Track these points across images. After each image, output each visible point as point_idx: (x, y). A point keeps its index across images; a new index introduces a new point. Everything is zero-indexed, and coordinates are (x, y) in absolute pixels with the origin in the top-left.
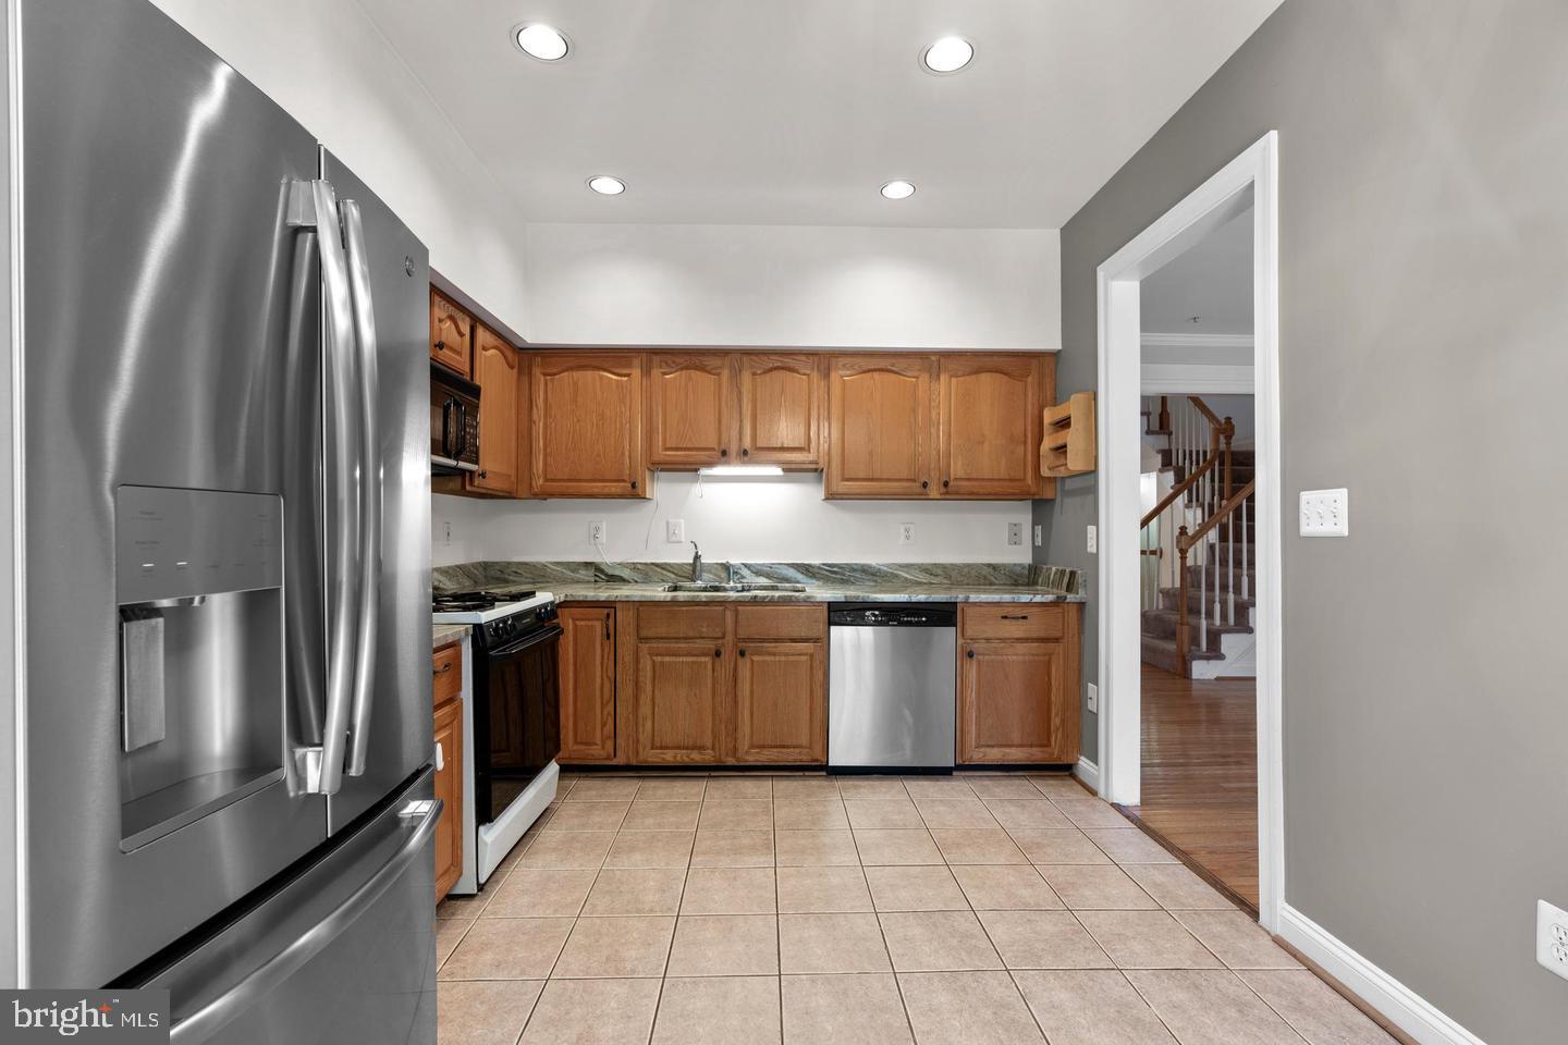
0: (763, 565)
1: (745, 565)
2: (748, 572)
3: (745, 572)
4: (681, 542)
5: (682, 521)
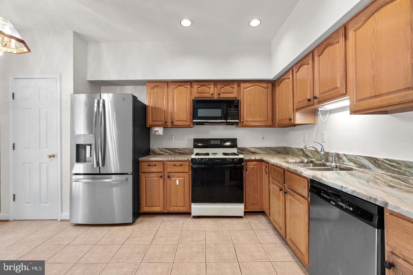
0: (352, 156)
1: (345, 155)
2: (346, 159)
3: (344, 158)
4: (325, 142)
5: (326, 132)
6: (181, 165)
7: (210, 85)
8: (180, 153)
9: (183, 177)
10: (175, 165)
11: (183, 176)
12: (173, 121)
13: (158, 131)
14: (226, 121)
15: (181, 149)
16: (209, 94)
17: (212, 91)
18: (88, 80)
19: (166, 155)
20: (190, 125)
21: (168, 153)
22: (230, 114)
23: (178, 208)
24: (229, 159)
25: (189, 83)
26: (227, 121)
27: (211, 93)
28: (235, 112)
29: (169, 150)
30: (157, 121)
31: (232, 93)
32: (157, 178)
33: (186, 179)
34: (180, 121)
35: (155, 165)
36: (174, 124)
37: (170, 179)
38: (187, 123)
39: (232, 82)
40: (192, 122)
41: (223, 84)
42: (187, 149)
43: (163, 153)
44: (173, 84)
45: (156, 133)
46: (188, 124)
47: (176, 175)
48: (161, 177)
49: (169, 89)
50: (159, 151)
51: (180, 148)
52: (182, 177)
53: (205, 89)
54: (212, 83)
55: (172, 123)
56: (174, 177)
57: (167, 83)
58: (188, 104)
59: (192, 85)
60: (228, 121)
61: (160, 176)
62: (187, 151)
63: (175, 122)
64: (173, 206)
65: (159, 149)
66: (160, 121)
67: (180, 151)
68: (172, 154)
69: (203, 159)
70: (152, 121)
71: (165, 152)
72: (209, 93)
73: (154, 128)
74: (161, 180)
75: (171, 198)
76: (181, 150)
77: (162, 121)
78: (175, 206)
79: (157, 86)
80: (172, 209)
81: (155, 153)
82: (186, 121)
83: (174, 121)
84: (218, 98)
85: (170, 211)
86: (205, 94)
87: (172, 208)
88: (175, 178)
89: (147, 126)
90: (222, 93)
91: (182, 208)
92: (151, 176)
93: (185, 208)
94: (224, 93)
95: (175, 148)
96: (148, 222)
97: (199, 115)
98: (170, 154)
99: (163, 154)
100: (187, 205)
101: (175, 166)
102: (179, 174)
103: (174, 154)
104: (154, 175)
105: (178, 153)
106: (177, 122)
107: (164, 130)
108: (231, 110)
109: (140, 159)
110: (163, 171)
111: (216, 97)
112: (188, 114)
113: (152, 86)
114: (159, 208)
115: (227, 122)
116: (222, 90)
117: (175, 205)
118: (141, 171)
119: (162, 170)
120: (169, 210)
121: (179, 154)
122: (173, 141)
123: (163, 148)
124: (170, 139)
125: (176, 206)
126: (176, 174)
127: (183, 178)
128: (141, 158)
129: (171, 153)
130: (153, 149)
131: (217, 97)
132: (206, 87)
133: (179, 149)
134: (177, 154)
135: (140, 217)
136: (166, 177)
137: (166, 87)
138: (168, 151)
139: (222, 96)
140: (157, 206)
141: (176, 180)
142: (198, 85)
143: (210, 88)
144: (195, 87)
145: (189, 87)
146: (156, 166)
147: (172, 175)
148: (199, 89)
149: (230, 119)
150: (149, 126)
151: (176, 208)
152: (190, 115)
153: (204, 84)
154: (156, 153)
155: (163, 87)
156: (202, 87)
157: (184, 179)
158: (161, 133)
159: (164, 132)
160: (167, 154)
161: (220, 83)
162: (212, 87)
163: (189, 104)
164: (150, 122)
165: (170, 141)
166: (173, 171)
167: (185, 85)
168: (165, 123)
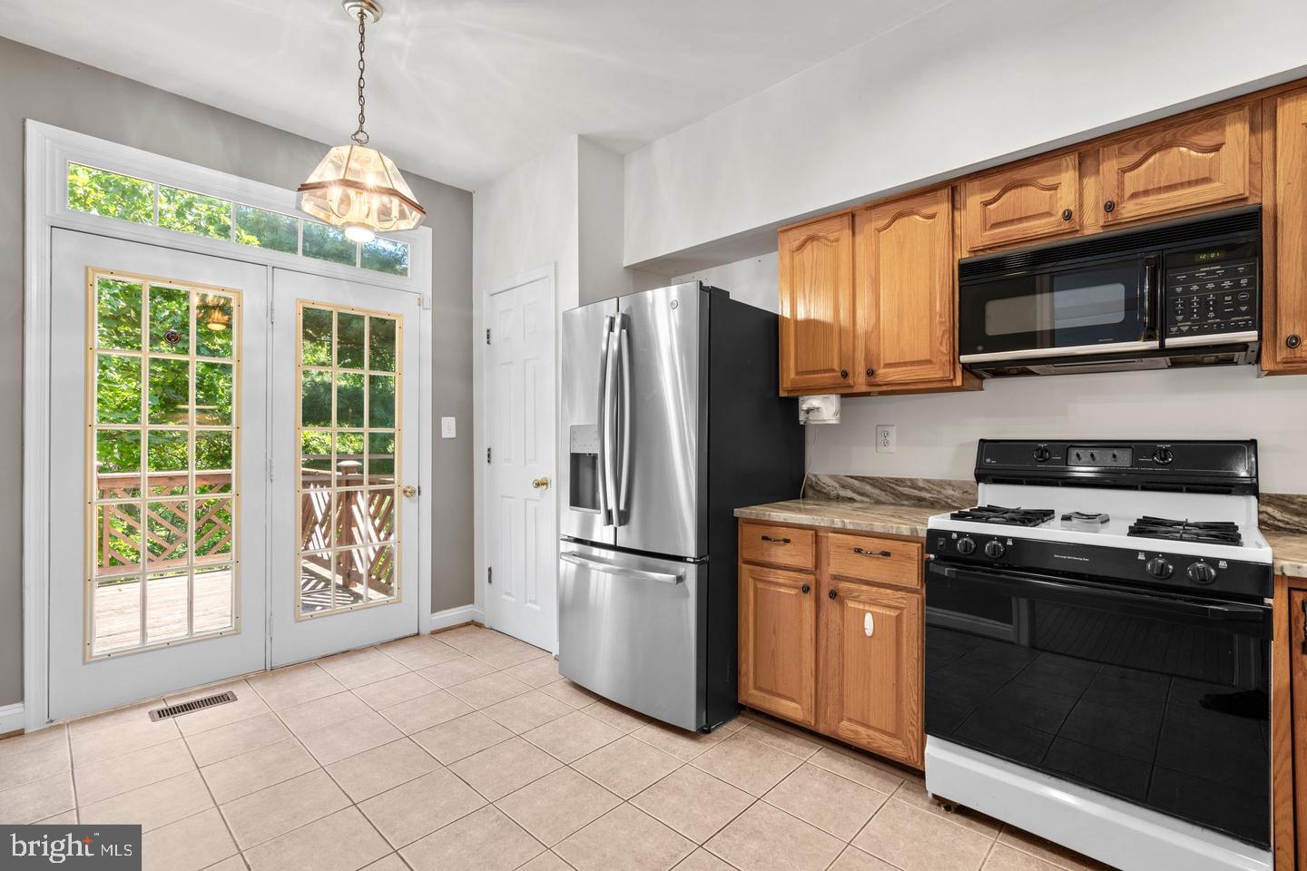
6: (886, 554)
7: (1057, 170)
8: (920, 499)
9: (896, 608)
10: (858, 551)
11: (893, 603)
12: (875, 368)
13: (818, 408)
14: (1155, 344)
15: (921, 484)
16: (1052, 219)
17: (1066, 198)
18: (625, 265)
19: (862, 502)
20: (951, 381)
21: (867, 496)
22: (1188, 304)
23: (871, 732)
24: (1151, 555)
25: (945, 193)
26: (1162, 344)
27: (1060, 213)
28: (1227, 284)
29: (873, 485)
30: (814, 372)
31: (1206, 180)
32: (793, 592)
33: (905, 620)
34: (905, 364)
35: (787, 541)
36: (878, 380)
37: (842, 603)
38: (935, 373)
39: (1210, 116)
40: (959, 367)
41: (1136, 148)
42: (949, 484)
43: (849, 494)
44: (873, 212)
45: (812, 416)
46: (939, 375)
47: (863, 591)
48: (806, 589)
49: (859, 239)
50: (837, 485)
51: (917, 479)
52: (890, 607)
53: (1030, 198)
54: (1071, 160)
55: (870, 373)
56: (855, 599)
57: (851, 215)
58: (938, 287)
59: (957, 197)
60: (1170, 342)
61: (802, 584)
62: (950, 492)
63: (881, 371)
64: (850, 720)
65: (834, 477)
66: (826, 371)
67: (916, 493)
68: (884, 503)
69: (989, 538)
70: (798, 373)
71: (859, 493)
72: (1049, 214)
73: (806, 397)
74: (808, 603)
75: (841, 685)
76: (921, 489)
77: (833, 370)
78: (857, 723)
79: (812, 238)
80: (846, 730)
81: (820, 492)
82: (929, 362)
83: (879, 363)
84: (1103, 227)
85: (837, 735)
86: (1025, 225)
87: (845, 723)
88: (861, 607)
89: (782, 394)
90: (1134, 195)
91: (886, 738)
92: (772, 579)
93: (899, 742)
94: (1146, 193)
95: (897, 480)
96: (751, 747)
97: (992, 329)
98: (878, 502)
99: (851, 500)
100: (910, 736)
101: (858, 555)
102: (875, 589)
103: (892, 504)
104: (781, 577)
105: (909, 497)
106: (893, 370)
107: (842, 404)
108: (1192, 279)
109: (738, 512)
110: (816, 568)
111: (1092, 225)
112: (939, 333)
113: (796, 244)
114: (798, 706)
115: (1162, 351)
116: (1134, 181)
117: (859, 719)
118: (742, 555)
119: (808, 562)
120: (833, 728)
121: (914, 506)
122: (892, 447)
123: (852, 477)
124: (881, 439)
125: (863, 725)
126: (865, 588)
127: (894, 613)
128: (742, 510)
129: (883, 496)
130: (815, 476)
131: (1097, 221)
132: (1032, 189)
133: (913, 484)
134: (906, 502)
135: (740, 718)
136: (825, 595)
137: (848, 233)
138: (868, 488)
139: (1130, 210)
140: (793, 700)
141: (864, 613)
142: (989, 190)
143: (1054, 188)
144: (974, 201)
145: (943, 208)
146: (788, 545)
147: (851, 591)
148: (991, 207)
149: (1190, 333)
150: (789, 391)
151: (863, 731)
152: (946, 336)
153: (1017, 175)
154: (825, 494)
155: (836, 235)
156: (1007, 195)
157: (899, 618)
158: (831, 417)
159: (842, 412)
160: (865, 499)
161: (1116, 147)
162: (1067, 178)
163: (942, 287)
164: (789, 376)
165: (882, 449)
166: (852, 573)
167: (926, 205)
168: (842, 379)
